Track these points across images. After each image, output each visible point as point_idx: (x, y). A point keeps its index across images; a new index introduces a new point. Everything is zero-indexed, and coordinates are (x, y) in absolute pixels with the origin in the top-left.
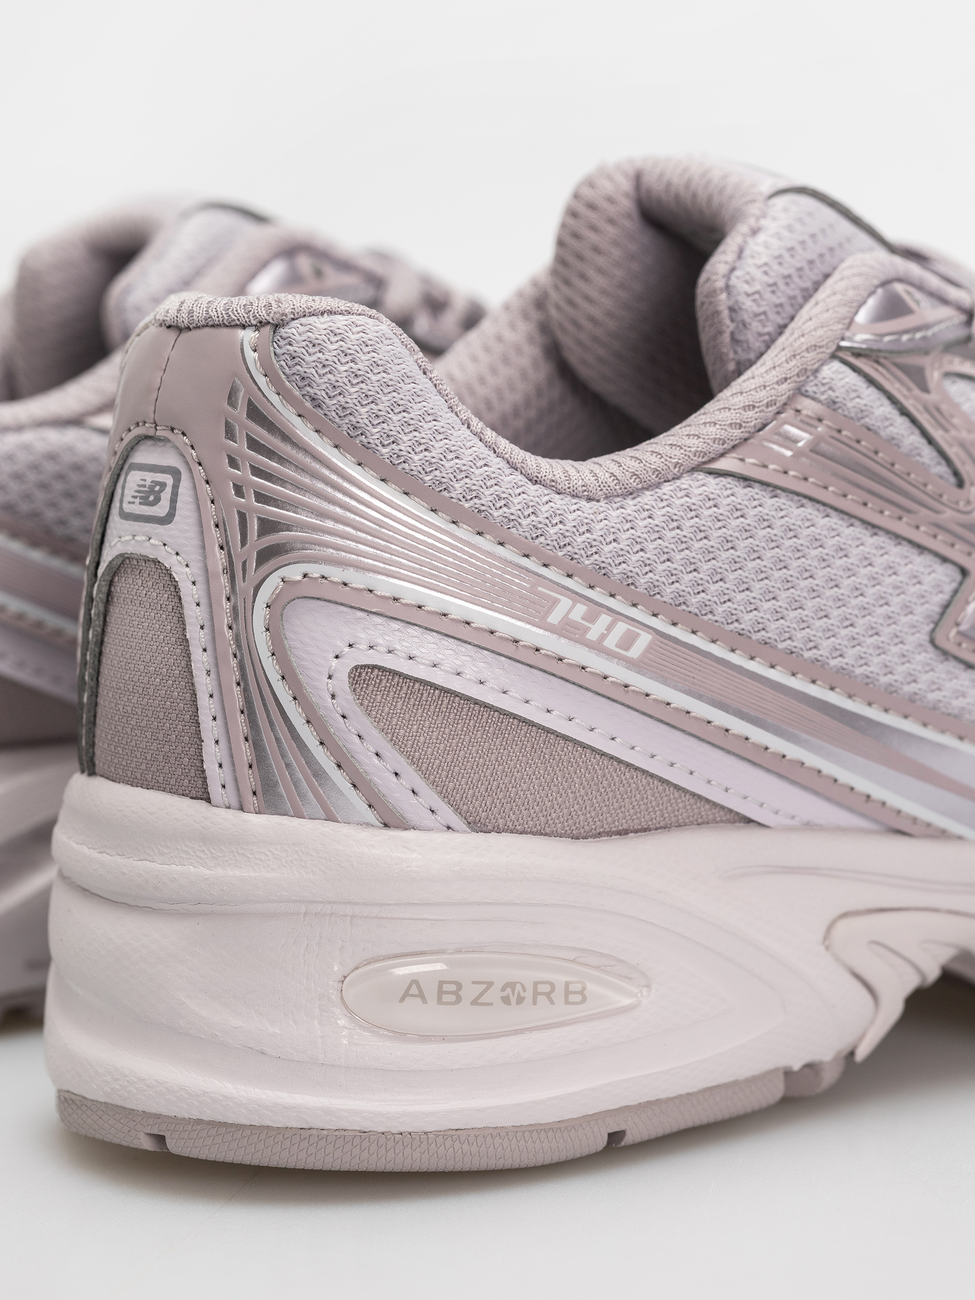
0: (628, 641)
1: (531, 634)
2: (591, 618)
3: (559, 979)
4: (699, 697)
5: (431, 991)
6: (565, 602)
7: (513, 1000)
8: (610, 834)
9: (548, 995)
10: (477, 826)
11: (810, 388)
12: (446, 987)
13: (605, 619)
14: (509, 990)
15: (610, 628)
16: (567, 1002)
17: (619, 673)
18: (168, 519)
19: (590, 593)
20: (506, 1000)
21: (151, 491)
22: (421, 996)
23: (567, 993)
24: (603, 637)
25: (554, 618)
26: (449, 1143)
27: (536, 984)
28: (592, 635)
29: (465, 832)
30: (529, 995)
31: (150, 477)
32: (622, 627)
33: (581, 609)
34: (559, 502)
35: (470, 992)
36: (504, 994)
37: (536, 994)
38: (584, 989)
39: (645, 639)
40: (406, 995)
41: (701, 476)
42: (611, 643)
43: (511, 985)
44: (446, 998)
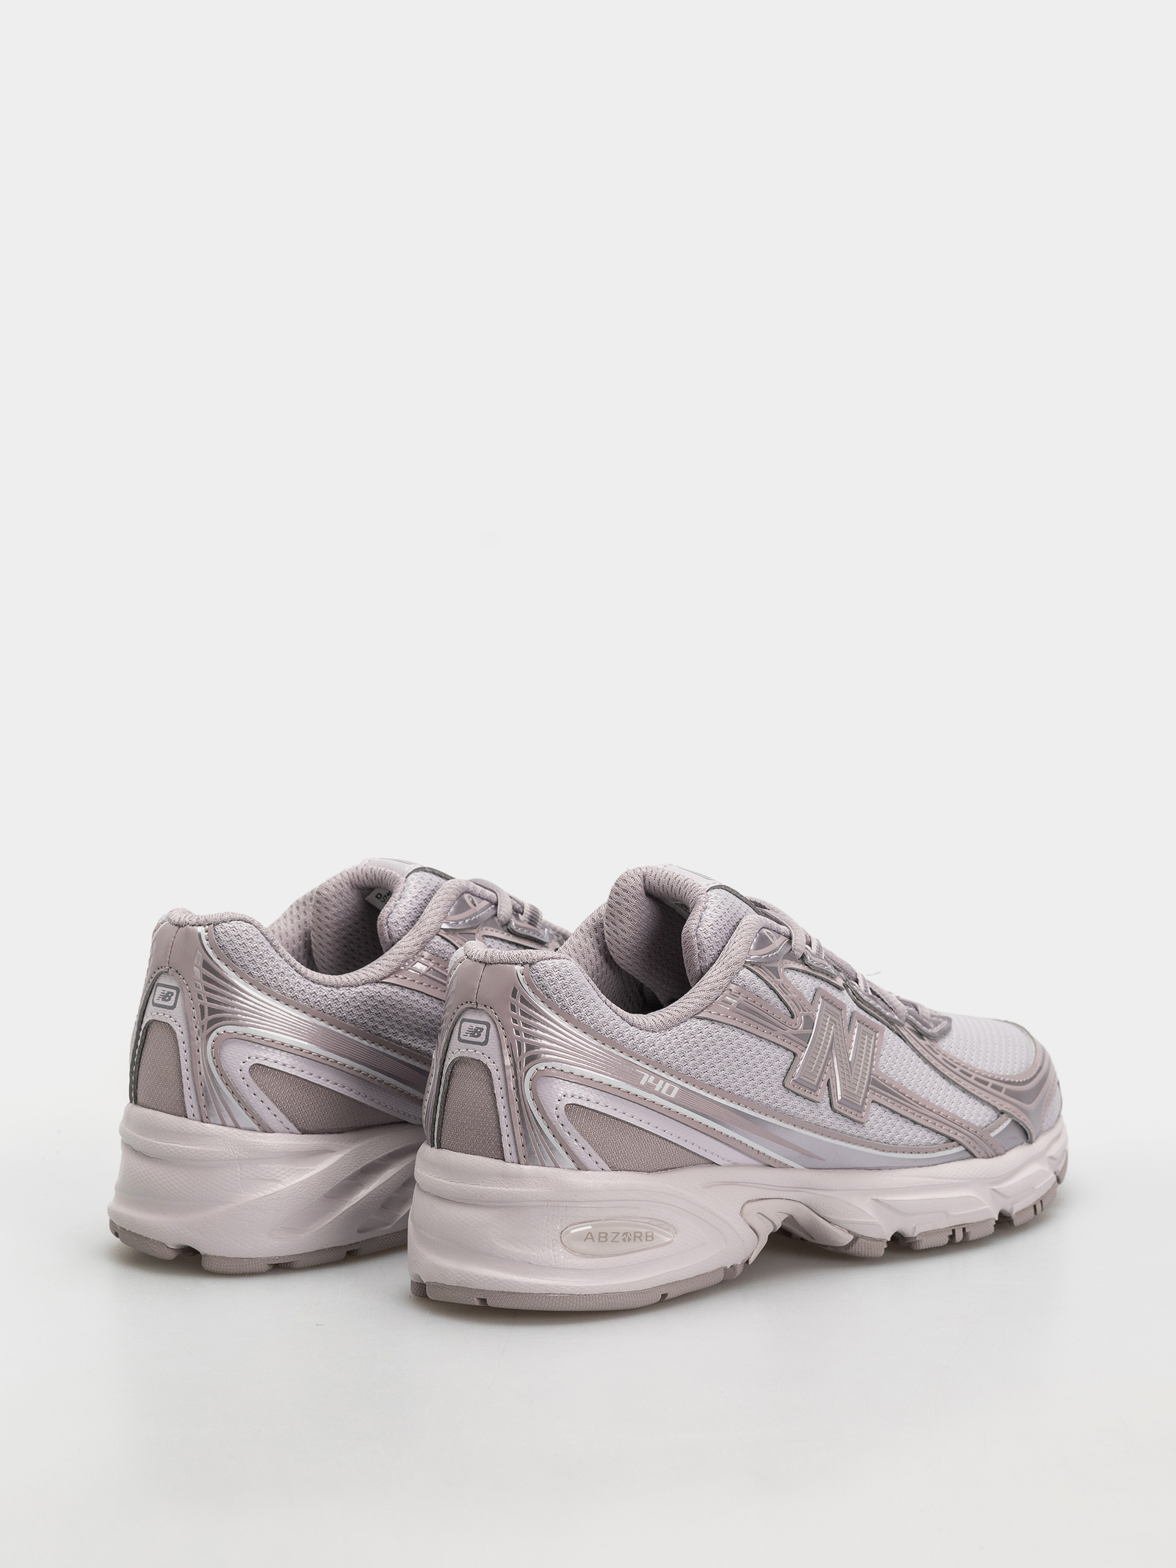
0: (670, 1091)
1: (634, 1090)
2: (656, 1081)
3: (644, 1231)
4: (697, 1113)
5: (596, 1237)
6: (646, 1075)
7: (627, 1240)
8: (661, 1170)
9: (639, 1237)
10: (614, 1169)
11: (735, 980)
12: (602, 1235)
13: (661, 1082)
14: (625, 1236)
15: (663, 1086)
16: (647, 1240)
17: (667, 1104)
18: (485, 1043)
19: (655, 1071)
20: (624, 1240)
21: (476, 1031)
22: (592, 1238)
23: (647, 1236)
24: (661, 1089)
25: (643, 1082)
26: (604, 1298)
27: (635, 1233)
28: (657, 1089)
29: (609, 1171)
30: (632, 1238)
31: (475, 1026)
32: (668, 1085)
33: (652, 1078)
34: (642, 1033)
35: (610, 1237)
36: (623, 1237)
37: (635, 1237)
38: (653, 1234)
39: (676, 1089)
40: (587, 1238)
41: (694, 1020)
42: (664, 1092)
43: (626, 1234)
44: (601, 1239)
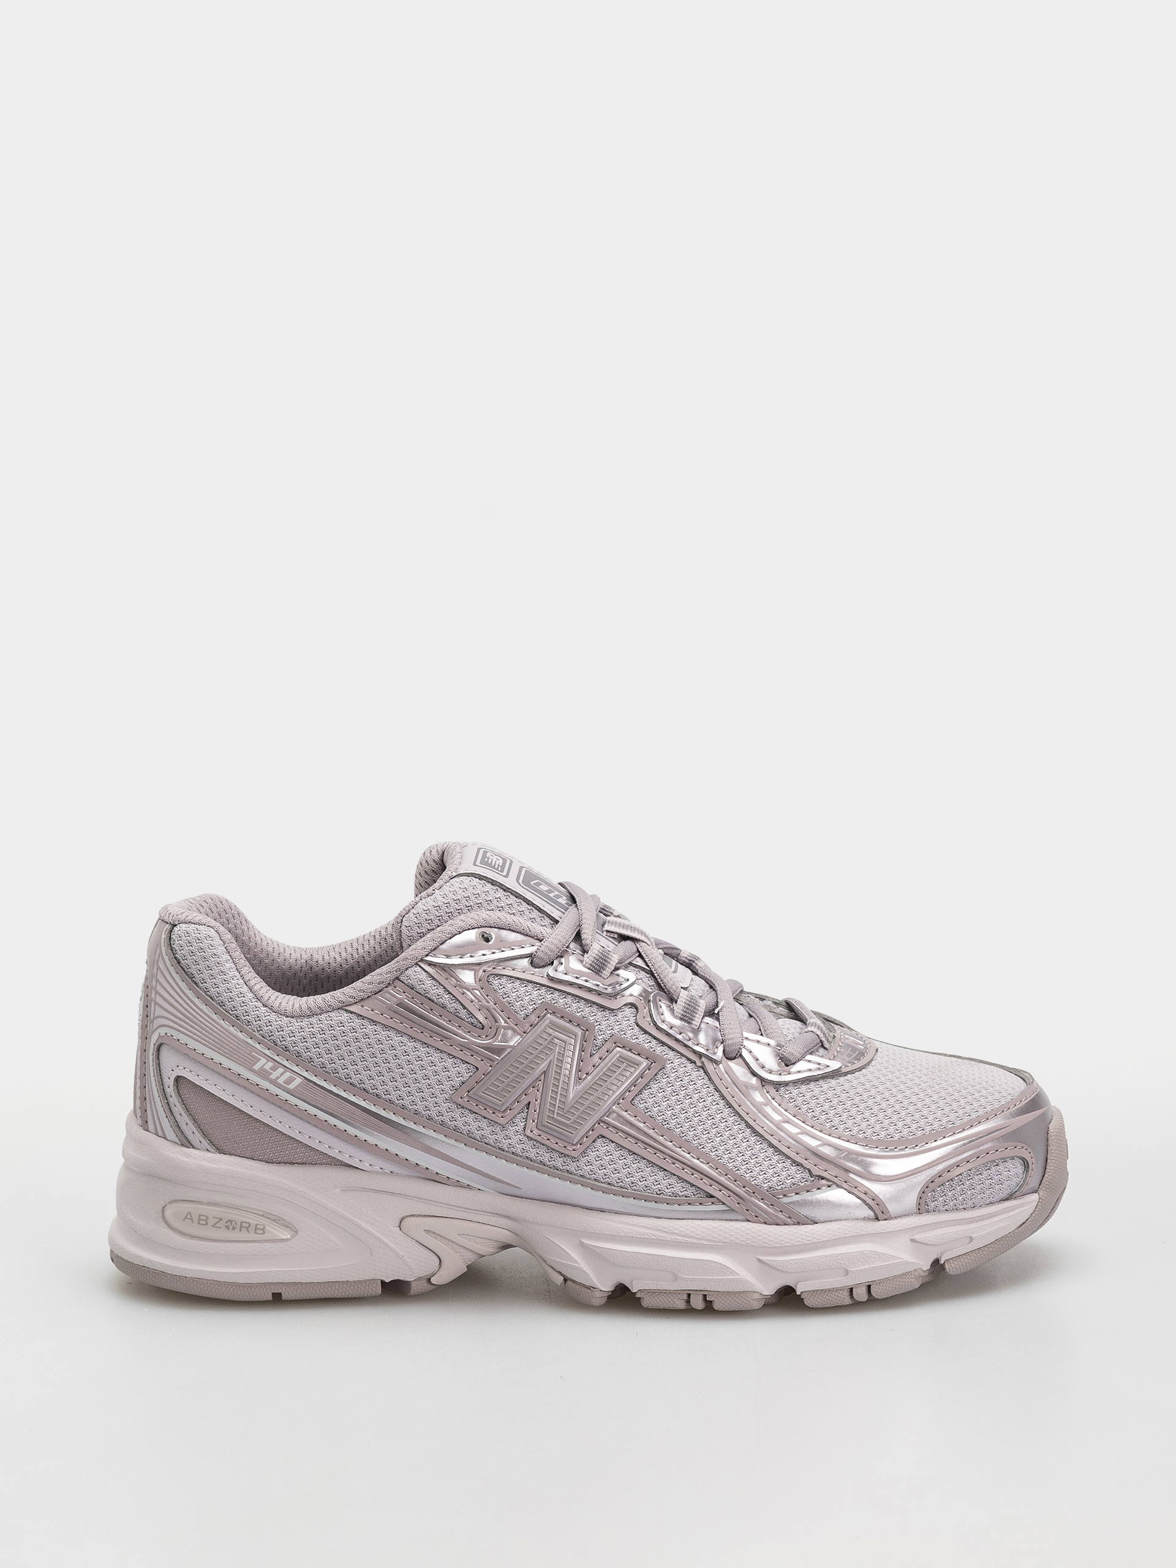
0: (289, 1081)
1: (246, 1074)
2: (274, 1069)
3: (253, 1222)
4: (321, 1110)
5: (195, 1218)
6: (263, 1061)
7: (231, 1227)
8: (286, 1163)
9: (247, 1228)
10: (220, 1151)
11: (402, 978)
12: (202, 1217)
13: (281, 1070)
14: (229, 1223)
15: (282, 1075)
16: (255, 1233)
17: (284, 1095)
19: (277, 1058)
20: (227, 1227)
22: (191, 1219)
23: (256, 1228)
24: (278, 1078)
25: (257, 1067)
27: (242, 1222)
28: (273, 1077)
29: (213, 1153)
30: (238, 1227)
32: (288, 1074)
33: (270, 1064)
34: (273, 1016)
35: (211, 1221)
36: (227, 1225)
37: (241, 1226)
38: (264, 1228)
39: (298, 1080)
40: (186, 1218)
41: (342, 1012)
42: (281, 1081)
43: (231, 1221)
44: (201, 1222)
